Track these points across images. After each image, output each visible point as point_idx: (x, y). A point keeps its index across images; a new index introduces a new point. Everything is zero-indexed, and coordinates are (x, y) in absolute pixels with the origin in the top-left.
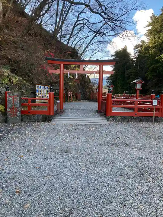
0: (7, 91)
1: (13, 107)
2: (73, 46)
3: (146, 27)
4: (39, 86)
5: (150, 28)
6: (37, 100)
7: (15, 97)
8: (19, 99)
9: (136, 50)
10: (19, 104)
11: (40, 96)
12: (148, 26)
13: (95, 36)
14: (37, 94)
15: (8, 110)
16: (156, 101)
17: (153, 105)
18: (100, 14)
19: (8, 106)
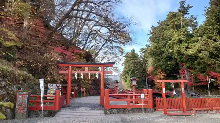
0: (19, 90)
1: (21, 104)
2: (87, 51)
3: (149, 35)
4: (51, 84)
5: (151, 35)
6: (48, 97)
7: (24, 95)
8: (27, 97)
9: (142, 52)
10: (27, 102)
11: (51, 93)
12: (150, 34)
13: (106, 43)
14: (49, 91)
15: (17, 107)
16: (144, 95)
17: (141, 98)
18: (106, 27)
19: (17, 103)
